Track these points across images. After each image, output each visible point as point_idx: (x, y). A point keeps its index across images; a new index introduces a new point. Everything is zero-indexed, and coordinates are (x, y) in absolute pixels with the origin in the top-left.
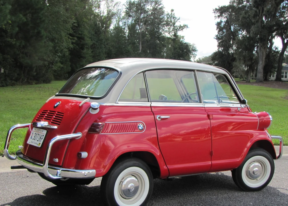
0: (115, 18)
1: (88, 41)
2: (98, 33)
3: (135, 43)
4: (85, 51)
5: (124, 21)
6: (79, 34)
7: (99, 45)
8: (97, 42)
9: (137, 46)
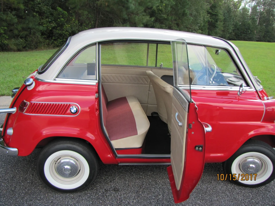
0: (244, 2)
1: (221, 17)
2: (229, 12)
3: (254, 18)
4: (219, 23)
5: (249, 4)
6: (216, 12)
7: (229, 19)
8: (228, 18)
9: (255, 20)
